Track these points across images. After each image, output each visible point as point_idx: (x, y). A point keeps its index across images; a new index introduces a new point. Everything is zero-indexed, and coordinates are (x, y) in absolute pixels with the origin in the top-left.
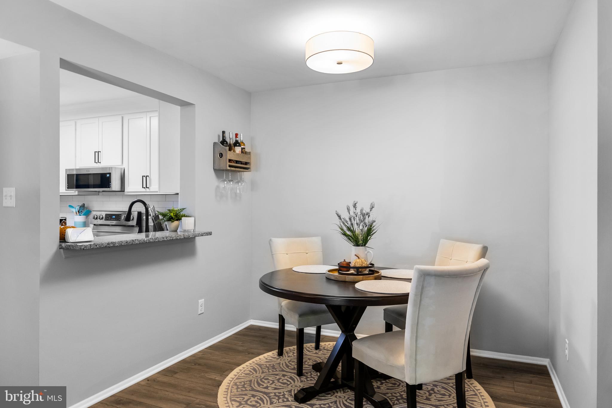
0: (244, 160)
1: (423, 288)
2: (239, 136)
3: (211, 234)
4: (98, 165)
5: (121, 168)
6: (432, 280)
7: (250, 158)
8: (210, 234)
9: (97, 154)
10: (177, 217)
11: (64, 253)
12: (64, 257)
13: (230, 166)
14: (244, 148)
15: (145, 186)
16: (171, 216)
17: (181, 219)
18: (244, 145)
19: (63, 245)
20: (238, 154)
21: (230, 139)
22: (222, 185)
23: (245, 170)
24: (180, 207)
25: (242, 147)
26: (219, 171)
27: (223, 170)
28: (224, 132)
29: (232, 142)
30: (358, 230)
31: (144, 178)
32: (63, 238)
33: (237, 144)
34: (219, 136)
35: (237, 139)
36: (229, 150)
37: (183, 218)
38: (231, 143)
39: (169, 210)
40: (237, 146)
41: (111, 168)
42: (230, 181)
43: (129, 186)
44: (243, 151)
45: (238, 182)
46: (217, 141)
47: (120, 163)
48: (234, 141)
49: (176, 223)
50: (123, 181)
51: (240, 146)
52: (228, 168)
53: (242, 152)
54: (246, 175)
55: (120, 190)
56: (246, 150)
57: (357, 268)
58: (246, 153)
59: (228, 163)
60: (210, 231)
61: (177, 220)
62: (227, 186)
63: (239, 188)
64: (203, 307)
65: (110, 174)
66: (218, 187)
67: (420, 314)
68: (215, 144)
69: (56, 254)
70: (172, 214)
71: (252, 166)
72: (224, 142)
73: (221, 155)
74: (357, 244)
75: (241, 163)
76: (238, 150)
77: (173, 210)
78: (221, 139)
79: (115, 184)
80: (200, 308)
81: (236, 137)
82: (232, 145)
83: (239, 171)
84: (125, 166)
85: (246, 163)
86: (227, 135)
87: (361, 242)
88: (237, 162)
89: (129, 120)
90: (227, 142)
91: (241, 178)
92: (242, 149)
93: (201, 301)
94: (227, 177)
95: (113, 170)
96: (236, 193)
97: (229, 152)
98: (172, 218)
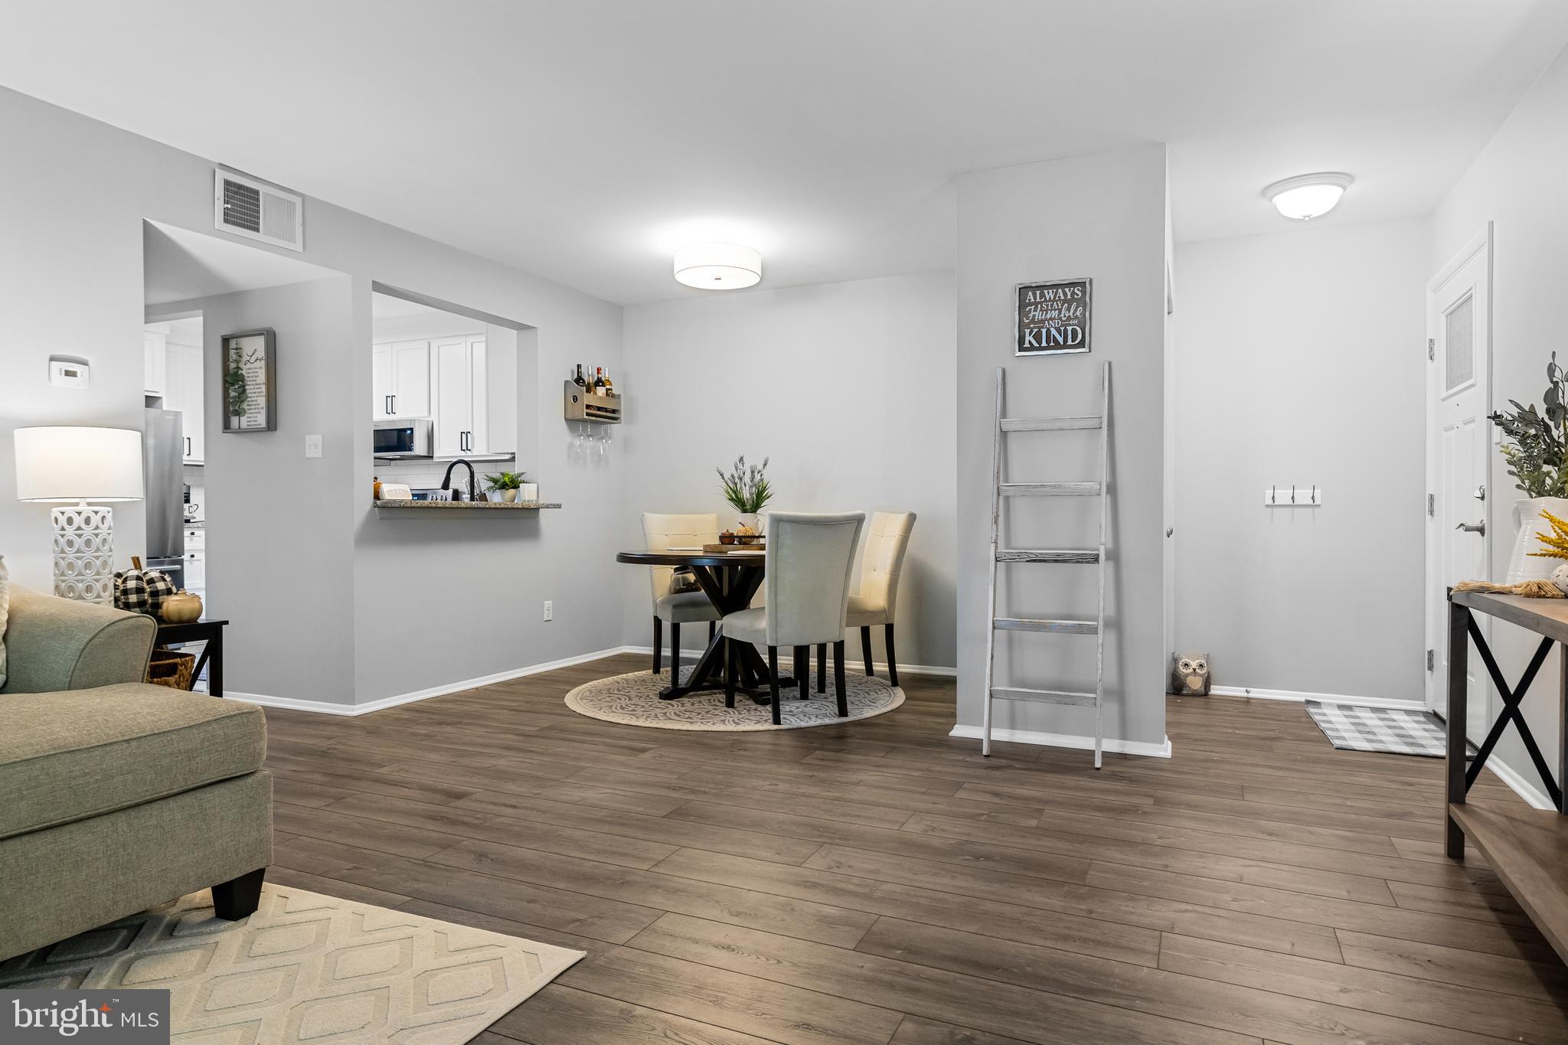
0: (610, 407)
1: (778, 536)
2: (601, 372)
3: (560, 508)
4: (392, 417)
5: (428, 421)
6: (786, 526)
7: (619, 404)
8: (559, 506)
9: (389, 400)
10: (514, 484)
11: (379, 513)
12: (378, 518)
13: (588, 414)
14: (611, 389)
15: (464, 448)
16: (505, 482)
17: (519, 487)
18: (611, 384)
19: (378, 502)
20: (601, 398)
21: (590, 376)
22: (579, 441)
23: (611, 421)
24: (517, 471)
25: (608, 387)
26: (572, 422)
27: (578, 420)
28: (579, 366)
29: (593, 379)
30: (746, 494)
31: (464, 436)
32: (377, 496)
33: (599, 382)
34: (573, 371)
35: (600, 376)
36: (587, 392)
37: (521, 485)
38: (591, 381)
39: (502, 474)
40: (600, 386)
41: (412, 421)
42: (589, 436)
43: (439, 448)
44: (609, 393)
45: (602, 438)
46: (569, 378)
47: (426, 414)
48: (596, 379)
49: (512, 492)
50: (431, 442)
51: (604, 385)
52: (585, 417)
53: (607, 395)
54: (615, 428)
55: (426, 454)
56: (615, 392)
57: (740, 538)
58: (613, 396)
59: (585, 410)
60: (559, 503)
61: (513, 488)
62: (586, 444)
63: (602, 447)
64: (551, 611)
65: (412, 429)
66: (571, 445)
67: (778, 566)
68: (566, 382)
69: (371, 513)
70: (506, 479)
71: (623, 415)
72: (579, 380)
73: (575, 399)
74: (745, 511)
75: (606, 410)
76: (601, 391)
77: (507, 475)
78: (576, 376)
79: (419, 447)
80: (546, 612)
81: (598, 373)
82: (592, 385)
83: (603, 423)
84: (433, 417)
85: (614, 411)
86: (583, 370)
87: (748, 507)
88: (599, 409)
89: (439, 347)
90: (583, 380)
91: (606, 433)
92: (607, 390)
93: (548, 603)
94: (585, 430)
95: (417, 423)
96: (599, 455)
97: (586, 394)
98: (507, 485)
